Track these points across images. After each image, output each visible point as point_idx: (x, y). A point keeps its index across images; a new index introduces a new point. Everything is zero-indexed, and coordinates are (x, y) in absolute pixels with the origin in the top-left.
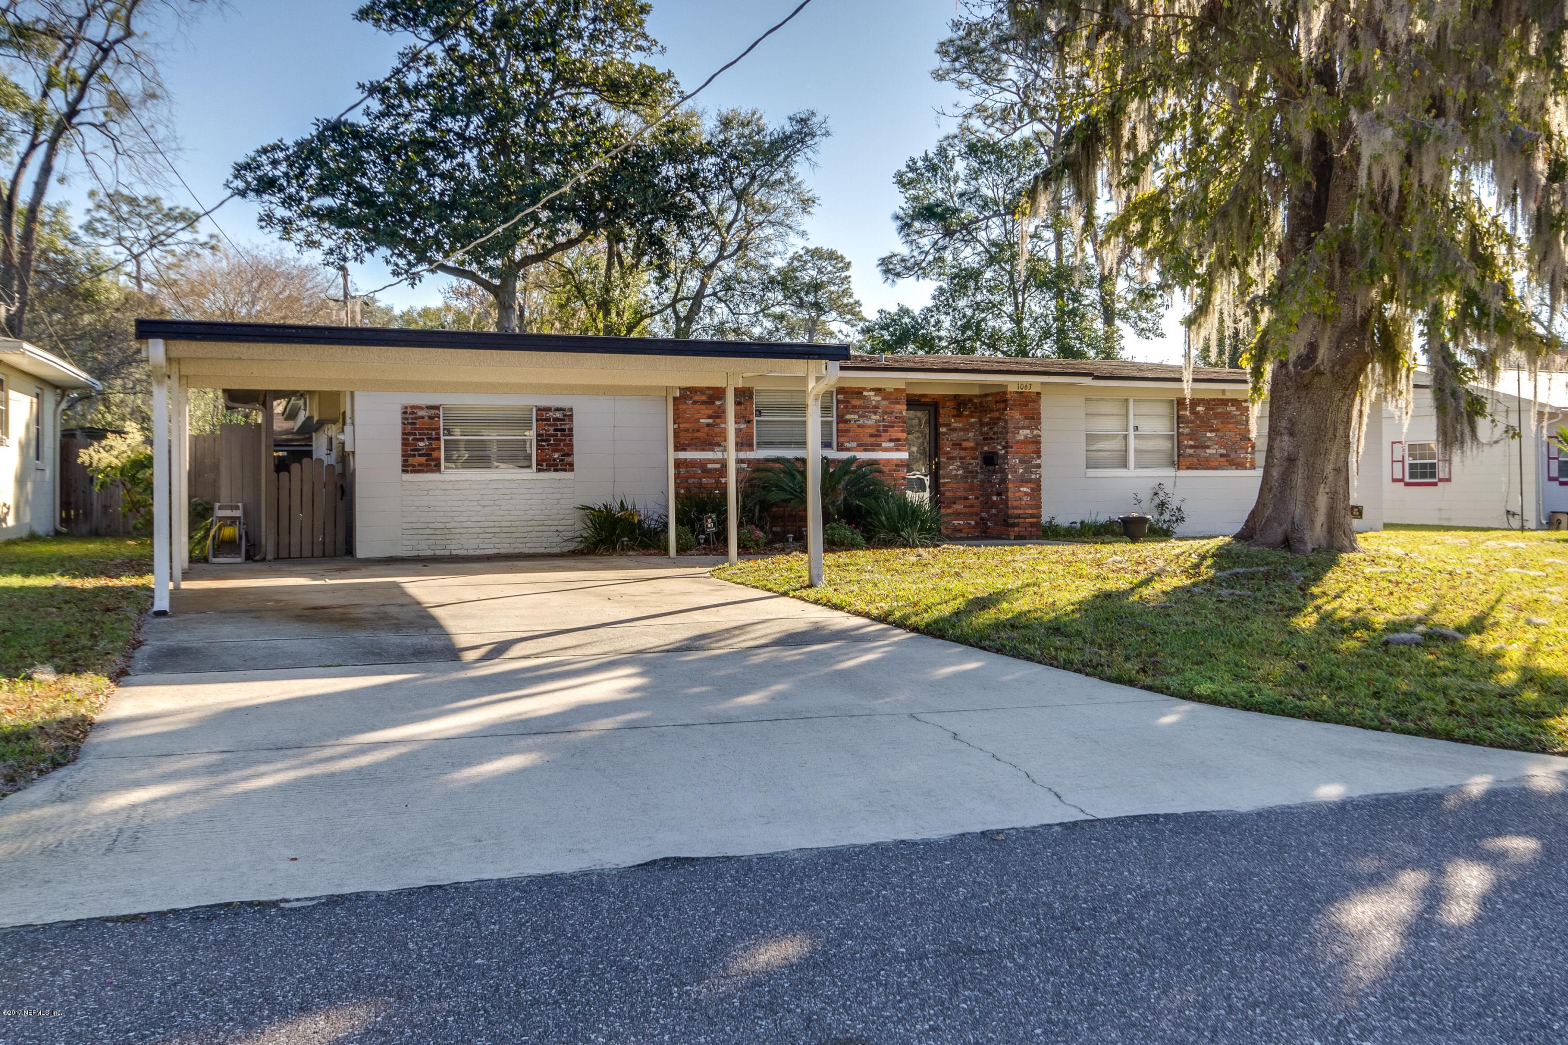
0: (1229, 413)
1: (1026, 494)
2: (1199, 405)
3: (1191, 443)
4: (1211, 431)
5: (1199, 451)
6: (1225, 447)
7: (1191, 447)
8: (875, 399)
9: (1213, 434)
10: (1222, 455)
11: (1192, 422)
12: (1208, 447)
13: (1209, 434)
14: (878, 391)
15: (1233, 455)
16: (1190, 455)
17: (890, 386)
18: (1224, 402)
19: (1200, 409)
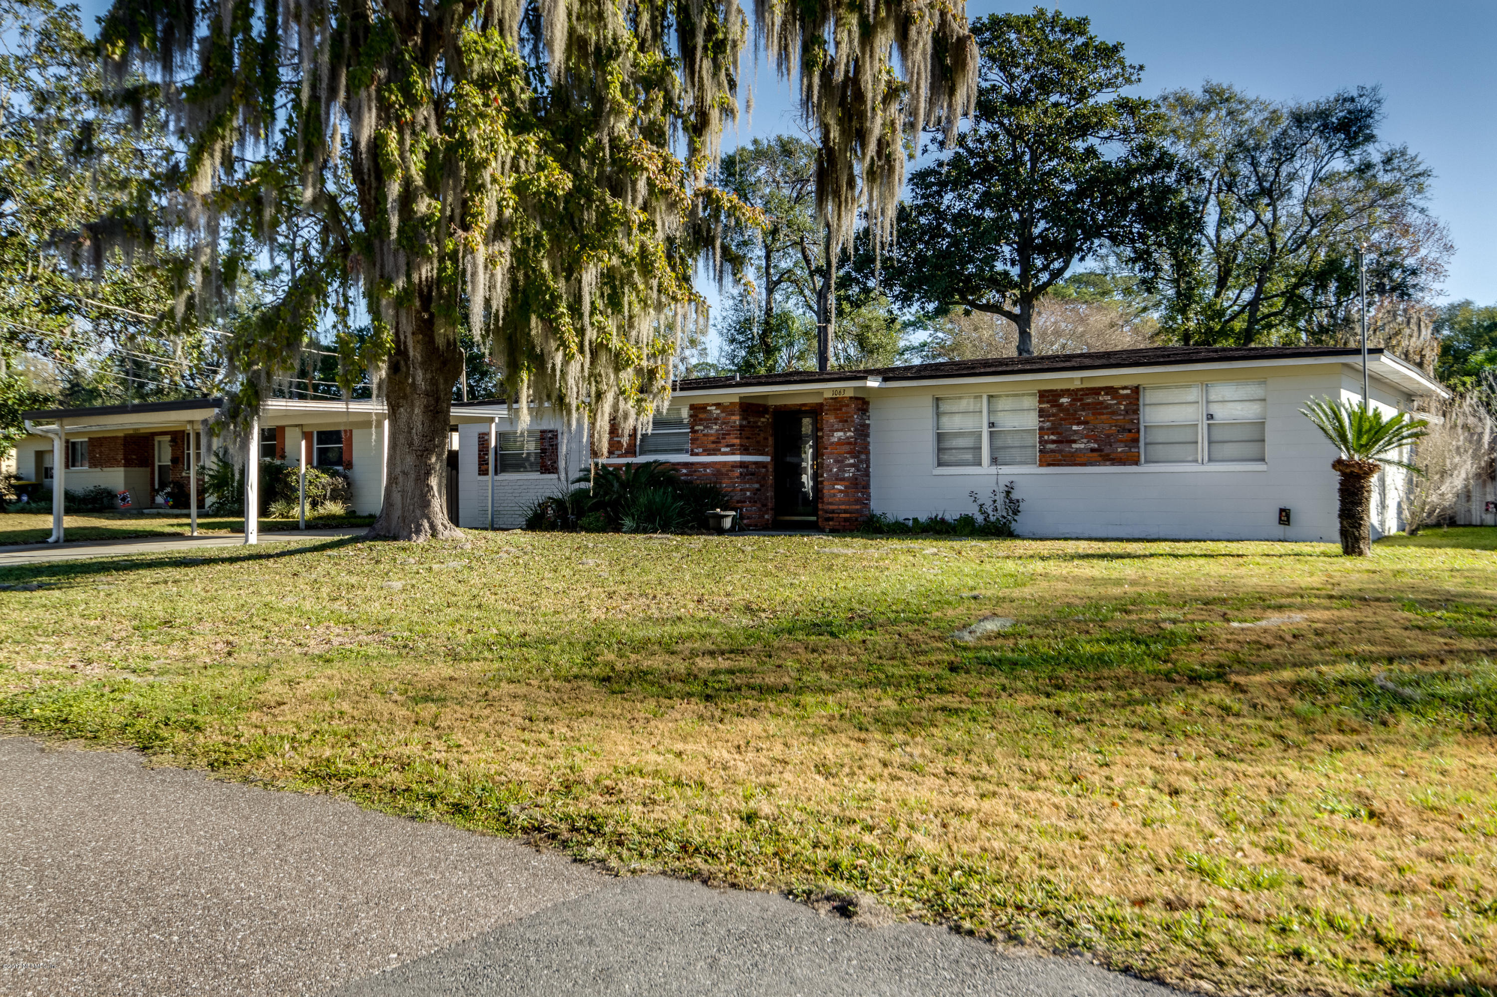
0: (1102, 403)
1: (840, 491)
2: (1062, 396)
3: (1052, 437)
4: (1078, 424)
5: (1061, 446)
6: (1096, 441)
7: (1053, 442)
8: (716, 412)
9: (1081, 427)
10: (1093, 450)
11: (1054, 415)
12: (1074, 442)
13: (1075, 428)
14: (718, 405)
15: (1107, 450)
16: (1052, 451)
17: (726, 401)
18: (1096, 391)
19: (1064, 400)
